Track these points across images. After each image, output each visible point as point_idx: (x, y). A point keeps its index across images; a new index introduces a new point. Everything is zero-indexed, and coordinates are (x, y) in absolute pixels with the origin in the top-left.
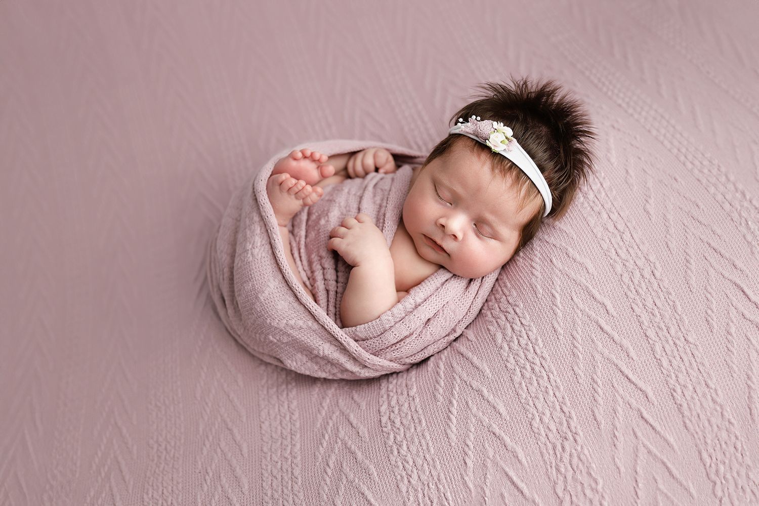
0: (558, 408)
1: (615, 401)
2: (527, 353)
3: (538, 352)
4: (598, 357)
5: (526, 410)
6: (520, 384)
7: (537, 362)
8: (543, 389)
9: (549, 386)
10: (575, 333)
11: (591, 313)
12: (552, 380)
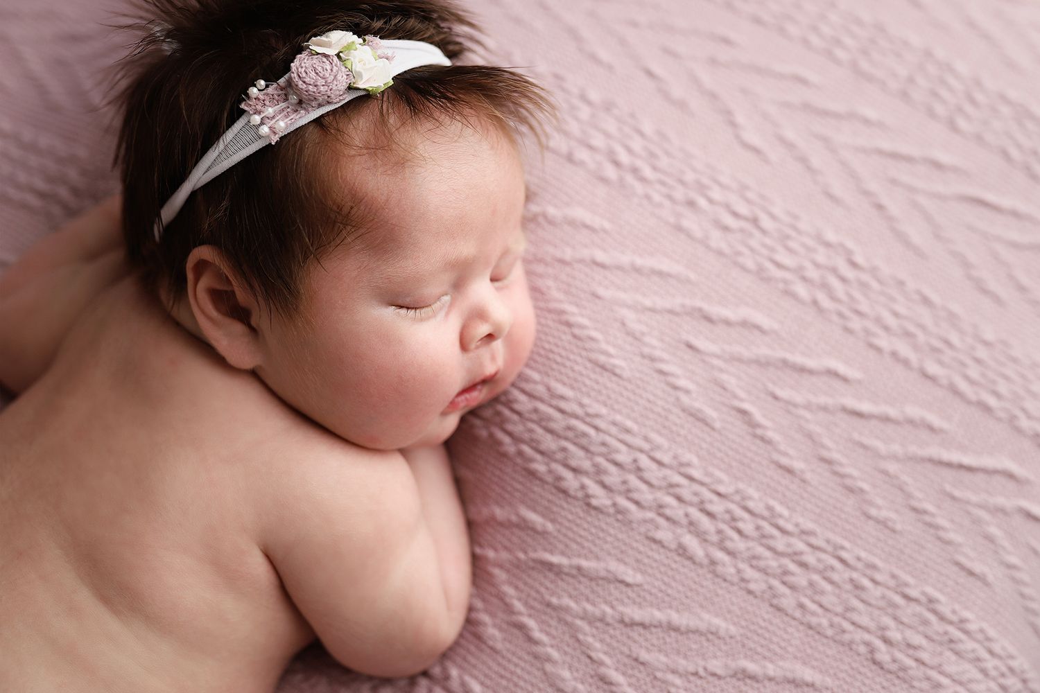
0: (898, 599)
1: (977, 521)
2: (772, 543)
3: (789, 527)
4: (892, 467)
5: (850, 645)
6: (801, 606)
7: (800, 546)
8: (848, 587)
9: (855, 575)
10: (825, 454)
11: (822, 400)
12: (852, 561)
